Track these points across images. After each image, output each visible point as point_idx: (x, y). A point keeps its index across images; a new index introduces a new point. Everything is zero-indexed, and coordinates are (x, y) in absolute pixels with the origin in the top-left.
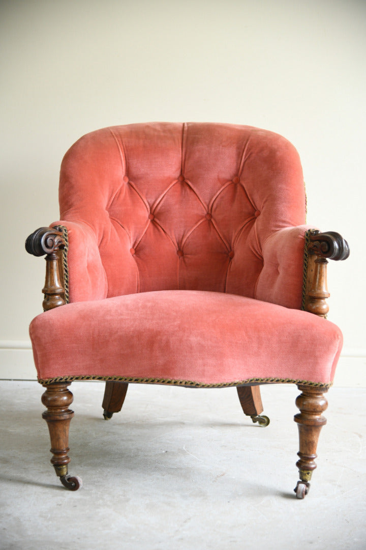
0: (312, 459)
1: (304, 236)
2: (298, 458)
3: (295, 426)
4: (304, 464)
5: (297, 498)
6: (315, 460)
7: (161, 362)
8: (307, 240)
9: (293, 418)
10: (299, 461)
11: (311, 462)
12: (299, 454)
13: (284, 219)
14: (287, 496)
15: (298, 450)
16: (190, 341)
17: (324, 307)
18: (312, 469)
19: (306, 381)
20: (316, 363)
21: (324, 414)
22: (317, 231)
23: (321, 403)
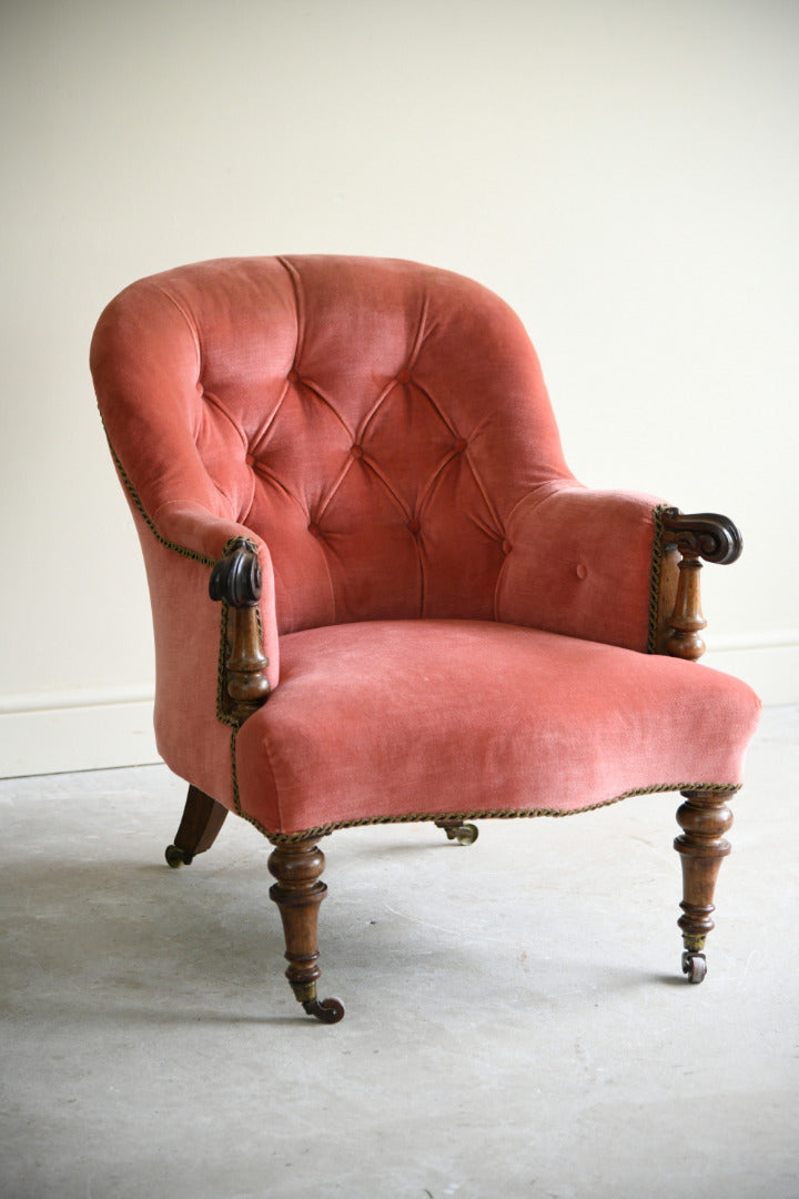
0: (706, 913)
1: (652, 520)
2: (682, 912)
3: (675, 859)
4: (693, 922)
5: (691, 981)
6: (710, 915)
7: (498, 781)
8: (658, 526)
9: (672, 844)
10: (683, 916)
11: (706, 919)
12: (683, 905)
13: (540, 464)
14: (673, 981)
15: (681, 898)
16: (543, 740)
17: (699, 644)
18: (708, 930)
19: (709, 784)
20: (728, 753)
21: (727, 836)
22: (675, 510)
23: (724, 816)
